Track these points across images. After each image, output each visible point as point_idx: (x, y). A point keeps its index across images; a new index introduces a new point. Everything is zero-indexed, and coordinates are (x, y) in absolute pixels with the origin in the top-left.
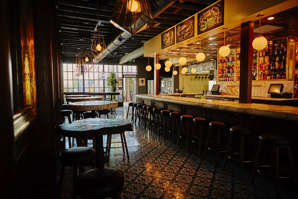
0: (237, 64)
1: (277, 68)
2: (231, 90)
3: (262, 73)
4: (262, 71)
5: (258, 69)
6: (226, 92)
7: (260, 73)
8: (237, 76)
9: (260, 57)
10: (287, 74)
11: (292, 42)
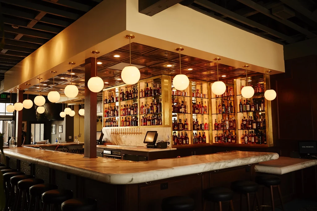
0: (121, 106)
1: (155, 112)
2: (116, 138)
3: (143, 117)
4: (144, 116)
5: (139, 113)
6: (111, 141)
7: (141, 118)
8: (121, 120)
9: (140, 98)
10: (162, 119)
11: (166, 83)
